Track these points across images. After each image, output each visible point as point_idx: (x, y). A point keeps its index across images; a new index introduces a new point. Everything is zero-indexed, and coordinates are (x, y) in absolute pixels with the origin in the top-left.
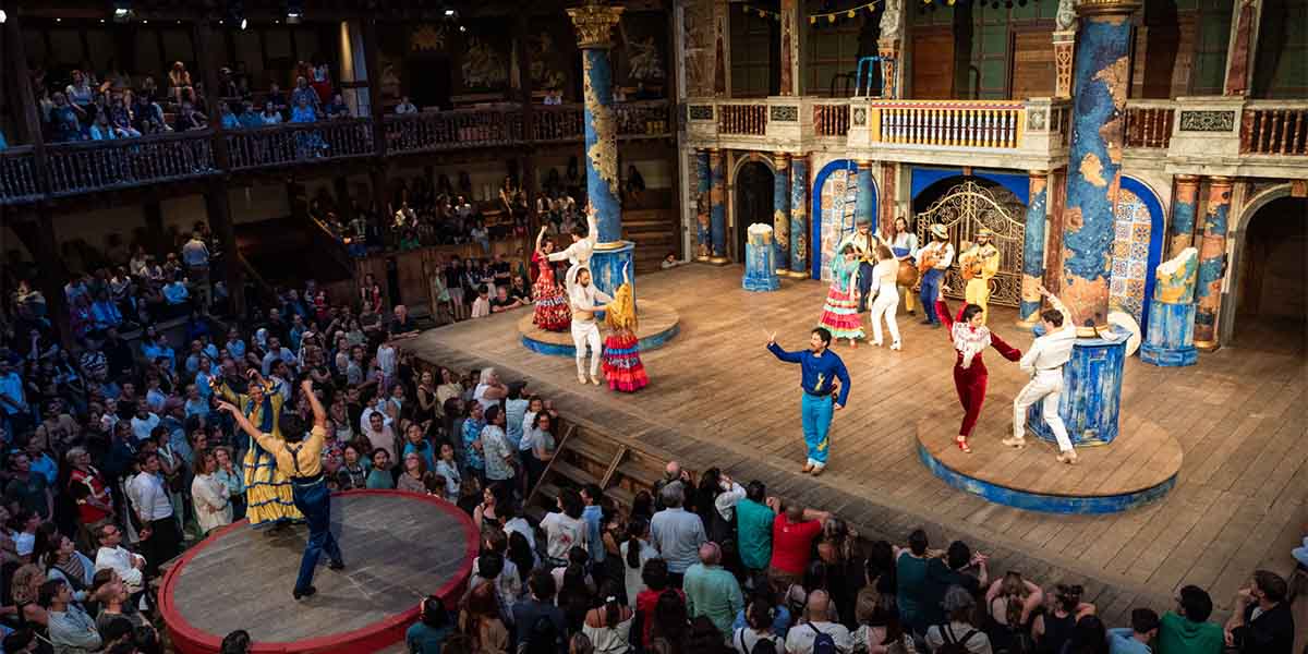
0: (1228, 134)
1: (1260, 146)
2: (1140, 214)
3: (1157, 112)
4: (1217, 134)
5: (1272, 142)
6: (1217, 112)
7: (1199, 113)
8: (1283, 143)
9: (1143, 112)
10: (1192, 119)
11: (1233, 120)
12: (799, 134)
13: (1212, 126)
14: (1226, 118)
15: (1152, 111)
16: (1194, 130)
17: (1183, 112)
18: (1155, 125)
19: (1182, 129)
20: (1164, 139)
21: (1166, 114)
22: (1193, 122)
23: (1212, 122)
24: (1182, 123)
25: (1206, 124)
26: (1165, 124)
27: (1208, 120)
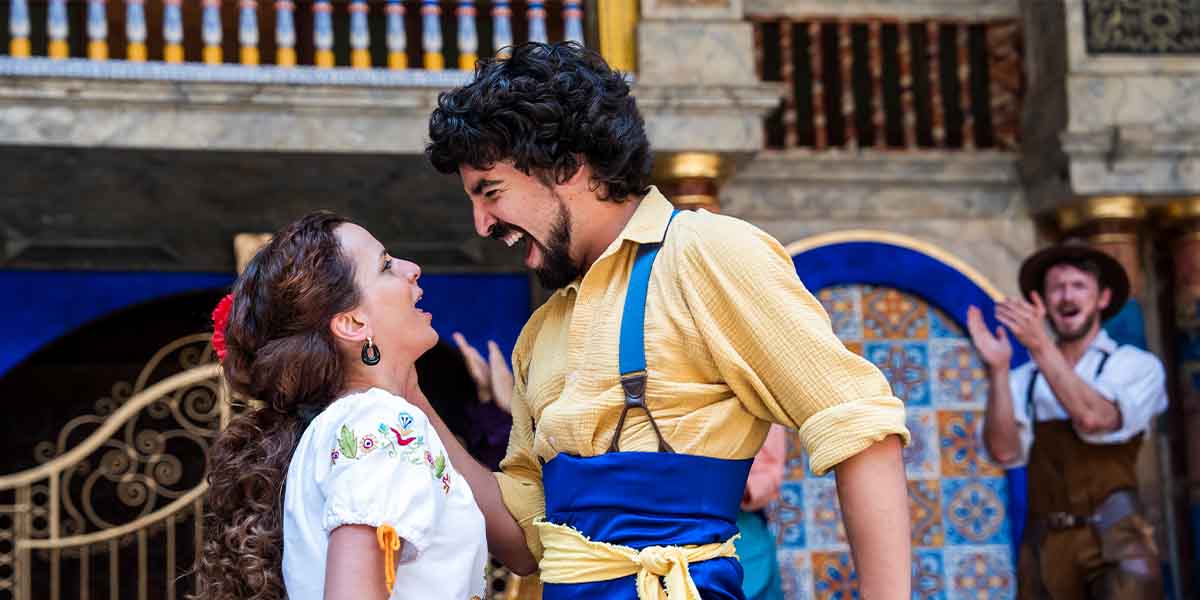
2: (952, 374)
3: (933, 28)
10: (1117, 18)
13: (1178, 38)
16: (1123, 50)
18: (934, 76)
19: (1093, 50)
20: (969, 122)
21: (962, 38)
22: (1121, 27)
23: (1174, 25)
24: (1088, 32)
25: (1161, 31)
26: (964, 72)
27: (1160, 20)
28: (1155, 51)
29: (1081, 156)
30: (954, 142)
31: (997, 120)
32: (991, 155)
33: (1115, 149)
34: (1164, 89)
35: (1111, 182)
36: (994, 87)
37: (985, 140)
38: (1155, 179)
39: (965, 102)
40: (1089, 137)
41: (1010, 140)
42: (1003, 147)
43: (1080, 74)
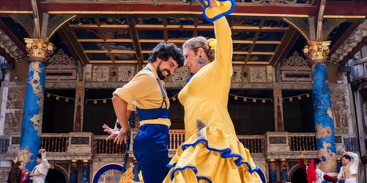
0: (285, 145)
1: (294, 148)
3: (255, 140)
4: (282, 145)
5: (297, 147)
6: (280, 137)
7: (275, 137)
8: (301, 147)
9: (250, 140)
10: (273, 140)
11: (286, 139)
12: (90, 150)
13: (280, 142)
14: (283, 139)
15: (253, 140)
16: (274, 143)
17: (270, 137)
18: (255, 145)
19: (270, 143)
20: (259, 150)
21: (258, 140)
22: (273, 141)
23: (279, 140)
24: (270, 141)
25: (278, 141)
26: (258, 144)
27: (278, 140)
28: (277, 143)
29: (268, 155)
30: (257, 152)
31: (262, 149)
32: (261, 153)
33: (272, 154)
34: (278, 147)
35: (272, 158)
36: (262, 146)
37: (261, 152)
38: (277, 157)
39: (258, 147)
40: (269, 153)
41: (263, 152)
42: (263, 153)
43: (268, 146)
